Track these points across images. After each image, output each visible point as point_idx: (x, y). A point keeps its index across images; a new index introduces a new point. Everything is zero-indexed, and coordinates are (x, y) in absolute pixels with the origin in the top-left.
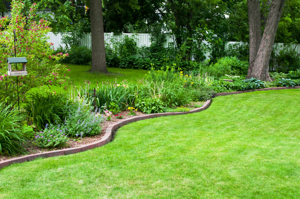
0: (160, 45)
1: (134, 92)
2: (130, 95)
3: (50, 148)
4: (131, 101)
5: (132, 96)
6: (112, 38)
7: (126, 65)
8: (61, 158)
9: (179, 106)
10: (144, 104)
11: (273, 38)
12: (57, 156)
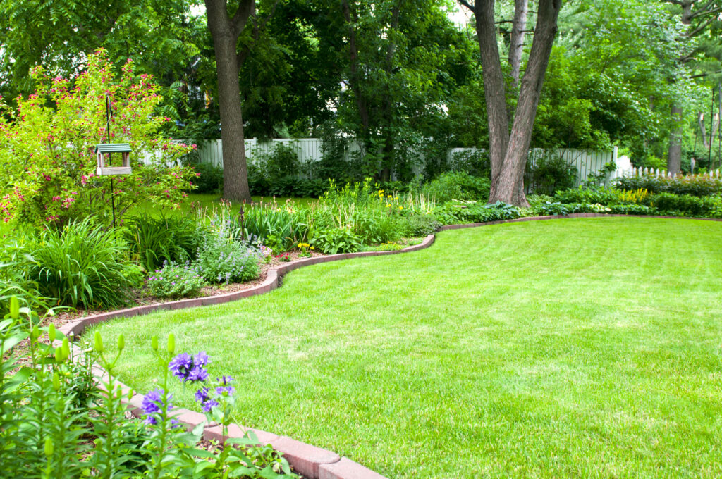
0: (338, 158)
1: (305, 220)
2: (299, 224)
3: (175, 296)
4: (302, 234)
5: (303, 226)
6: (255, 147)
7: (282, 191)
8: (197, 310)
9: (384, 241)
10: (324, 239)
11: (528, 135)
12: (189, 307)
